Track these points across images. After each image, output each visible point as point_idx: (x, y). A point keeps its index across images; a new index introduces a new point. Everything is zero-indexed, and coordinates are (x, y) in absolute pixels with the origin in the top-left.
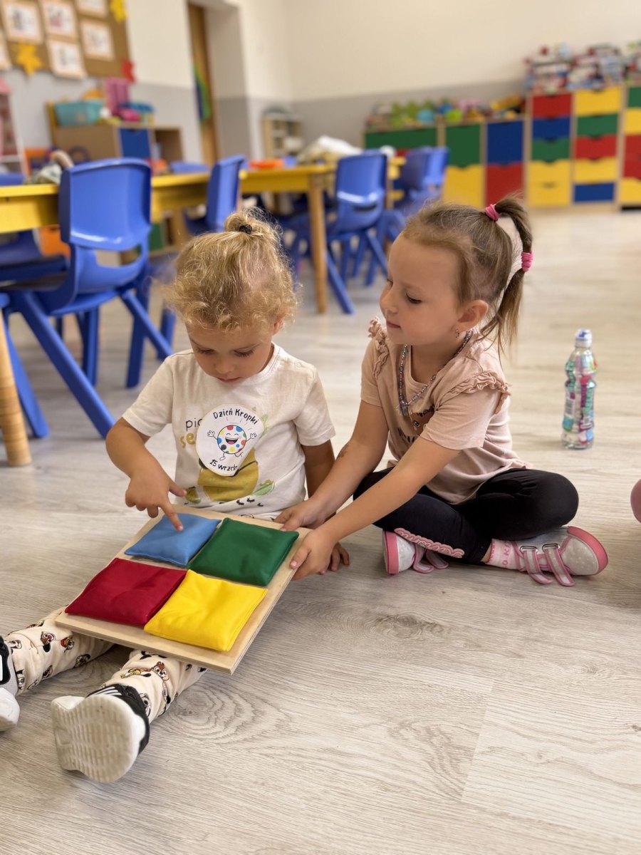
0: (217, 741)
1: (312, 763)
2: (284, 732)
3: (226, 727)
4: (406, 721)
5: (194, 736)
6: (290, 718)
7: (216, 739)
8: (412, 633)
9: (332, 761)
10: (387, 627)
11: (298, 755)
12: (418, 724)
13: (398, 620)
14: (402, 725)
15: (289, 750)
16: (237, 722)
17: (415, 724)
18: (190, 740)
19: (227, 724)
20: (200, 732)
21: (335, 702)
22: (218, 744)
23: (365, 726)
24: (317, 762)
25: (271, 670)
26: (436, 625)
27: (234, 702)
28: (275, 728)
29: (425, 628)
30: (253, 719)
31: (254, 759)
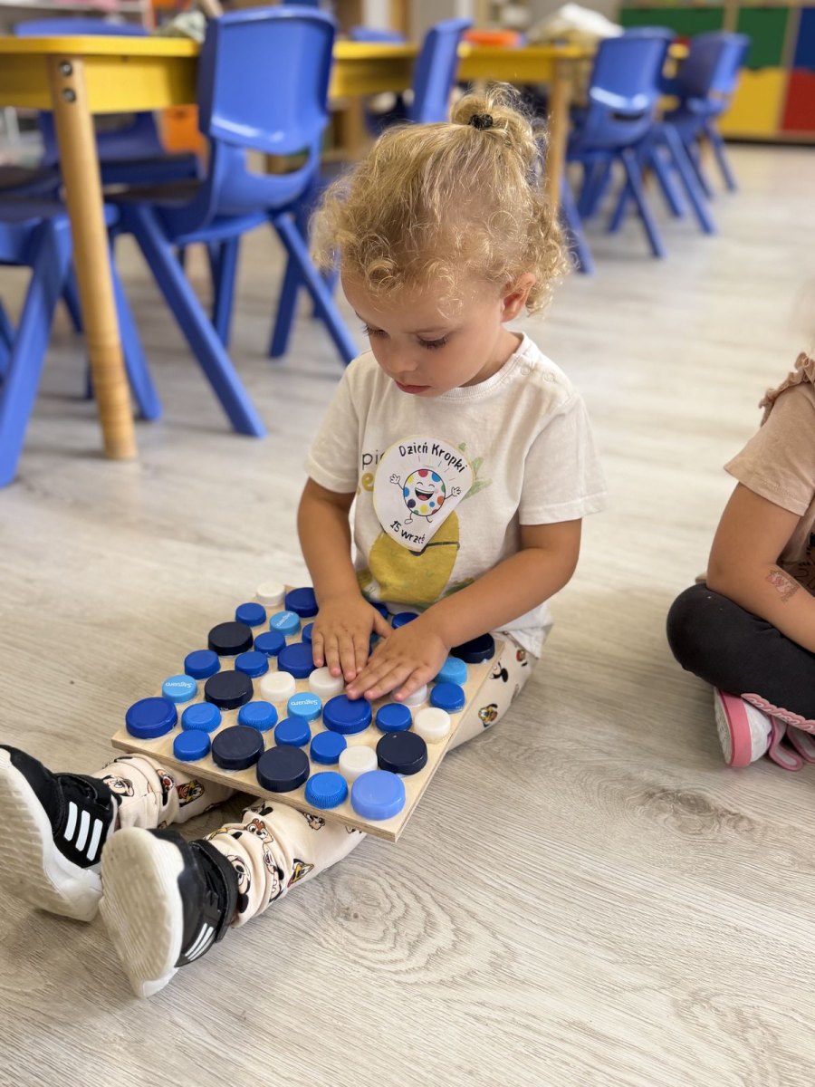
0: (397, 978)
1: (550, 1046)
2: (504, 978)
3: (411, 954)
4: (702, 990)
5: (361, 961)
6: (513, 955)
7: (396, 973)
8: (704, 826)
9: (582, 1047)
10: (662, 810)
11: (527, 1027)
12: (720, 999)
13: (680, 800)
14: (696, 998)
15: (512, 1015)
16: (428, 947)
17: (717, 999)
18: (356, 967)
19: (413, 947)
20: (370, 955)
21: (584, 937)
22: (399, 982)
23: (636, 989)
24: (558, 1044)
25: (482, 860)
26: (742, 817)
27: (423, 909)
28: (489, 969)
29: (724, 820)
30: (454, 945)
31: (456, 1022)
